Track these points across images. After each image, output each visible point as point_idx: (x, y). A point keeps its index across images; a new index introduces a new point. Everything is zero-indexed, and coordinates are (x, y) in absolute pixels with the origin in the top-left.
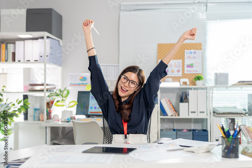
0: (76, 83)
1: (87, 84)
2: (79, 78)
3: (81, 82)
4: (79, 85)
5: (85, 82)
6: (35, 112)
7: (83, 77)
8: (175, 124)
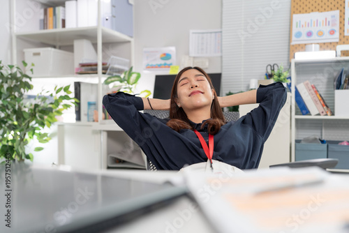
0: (154, 63)
1: (171, 64)
2: (159, 55)
3: (163, 62)
4: (160, 66)
5: (168, 62)
6: (89, 109)
7: (165, 54)
8: (323, 131)
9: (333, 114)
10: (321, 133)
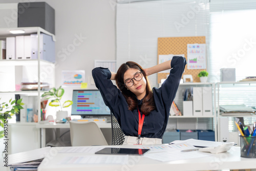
0: (70, 81)
1: (82, 82)
2: (73, 76)
3: (76, 80)
4: (74, 83)
5: (80, 80)
6: (28, 113)
7: (77, 75)
8: (178, 124)
9: (182, 115)
10: (176, 125)
